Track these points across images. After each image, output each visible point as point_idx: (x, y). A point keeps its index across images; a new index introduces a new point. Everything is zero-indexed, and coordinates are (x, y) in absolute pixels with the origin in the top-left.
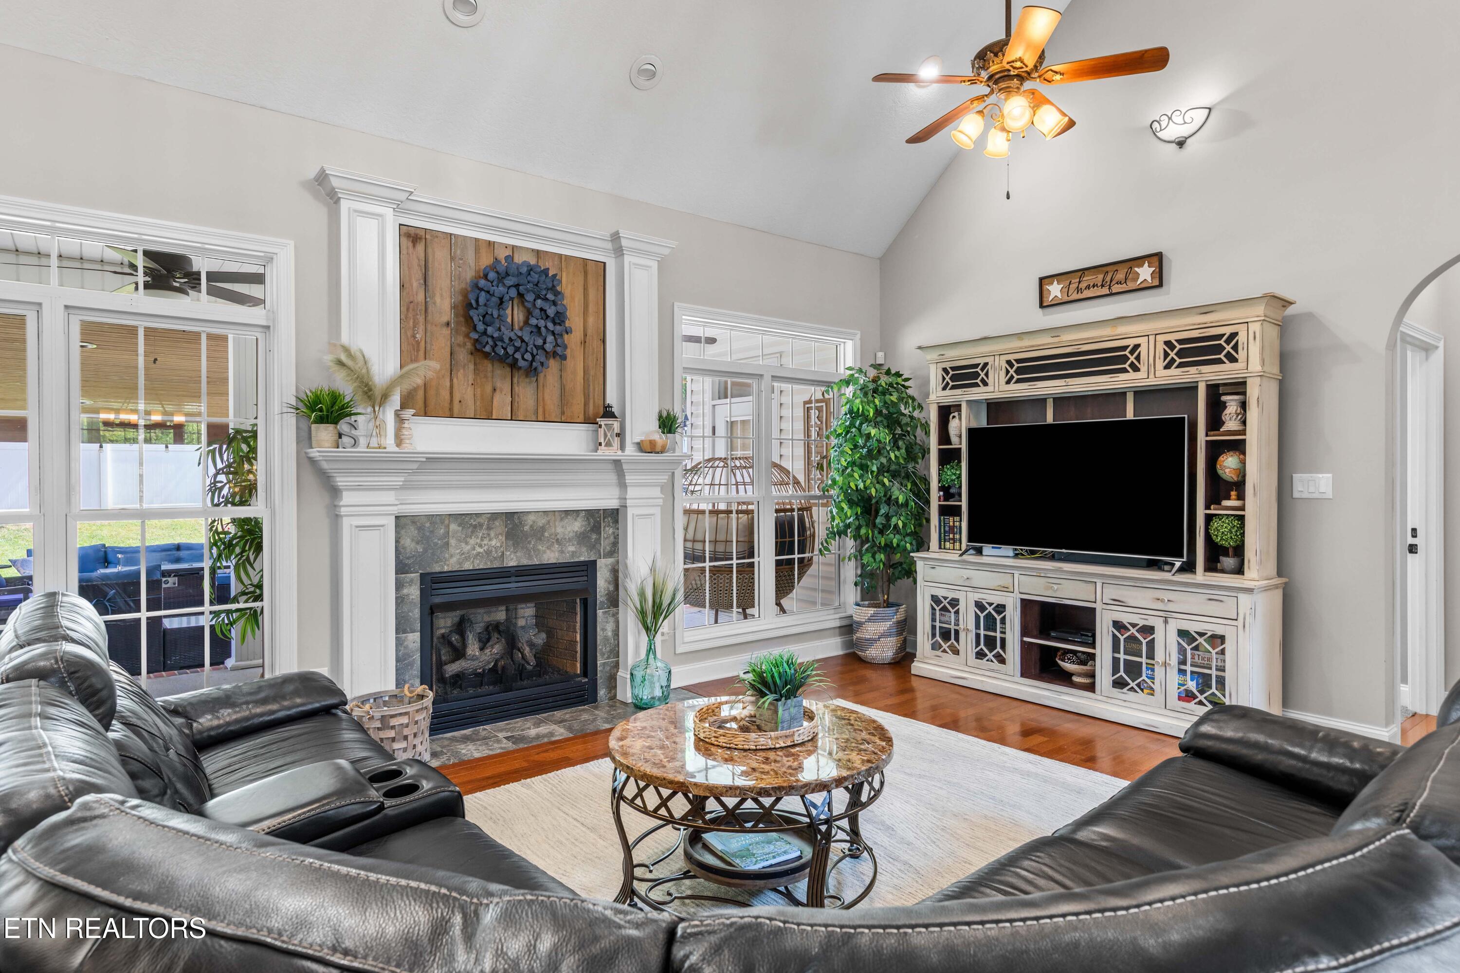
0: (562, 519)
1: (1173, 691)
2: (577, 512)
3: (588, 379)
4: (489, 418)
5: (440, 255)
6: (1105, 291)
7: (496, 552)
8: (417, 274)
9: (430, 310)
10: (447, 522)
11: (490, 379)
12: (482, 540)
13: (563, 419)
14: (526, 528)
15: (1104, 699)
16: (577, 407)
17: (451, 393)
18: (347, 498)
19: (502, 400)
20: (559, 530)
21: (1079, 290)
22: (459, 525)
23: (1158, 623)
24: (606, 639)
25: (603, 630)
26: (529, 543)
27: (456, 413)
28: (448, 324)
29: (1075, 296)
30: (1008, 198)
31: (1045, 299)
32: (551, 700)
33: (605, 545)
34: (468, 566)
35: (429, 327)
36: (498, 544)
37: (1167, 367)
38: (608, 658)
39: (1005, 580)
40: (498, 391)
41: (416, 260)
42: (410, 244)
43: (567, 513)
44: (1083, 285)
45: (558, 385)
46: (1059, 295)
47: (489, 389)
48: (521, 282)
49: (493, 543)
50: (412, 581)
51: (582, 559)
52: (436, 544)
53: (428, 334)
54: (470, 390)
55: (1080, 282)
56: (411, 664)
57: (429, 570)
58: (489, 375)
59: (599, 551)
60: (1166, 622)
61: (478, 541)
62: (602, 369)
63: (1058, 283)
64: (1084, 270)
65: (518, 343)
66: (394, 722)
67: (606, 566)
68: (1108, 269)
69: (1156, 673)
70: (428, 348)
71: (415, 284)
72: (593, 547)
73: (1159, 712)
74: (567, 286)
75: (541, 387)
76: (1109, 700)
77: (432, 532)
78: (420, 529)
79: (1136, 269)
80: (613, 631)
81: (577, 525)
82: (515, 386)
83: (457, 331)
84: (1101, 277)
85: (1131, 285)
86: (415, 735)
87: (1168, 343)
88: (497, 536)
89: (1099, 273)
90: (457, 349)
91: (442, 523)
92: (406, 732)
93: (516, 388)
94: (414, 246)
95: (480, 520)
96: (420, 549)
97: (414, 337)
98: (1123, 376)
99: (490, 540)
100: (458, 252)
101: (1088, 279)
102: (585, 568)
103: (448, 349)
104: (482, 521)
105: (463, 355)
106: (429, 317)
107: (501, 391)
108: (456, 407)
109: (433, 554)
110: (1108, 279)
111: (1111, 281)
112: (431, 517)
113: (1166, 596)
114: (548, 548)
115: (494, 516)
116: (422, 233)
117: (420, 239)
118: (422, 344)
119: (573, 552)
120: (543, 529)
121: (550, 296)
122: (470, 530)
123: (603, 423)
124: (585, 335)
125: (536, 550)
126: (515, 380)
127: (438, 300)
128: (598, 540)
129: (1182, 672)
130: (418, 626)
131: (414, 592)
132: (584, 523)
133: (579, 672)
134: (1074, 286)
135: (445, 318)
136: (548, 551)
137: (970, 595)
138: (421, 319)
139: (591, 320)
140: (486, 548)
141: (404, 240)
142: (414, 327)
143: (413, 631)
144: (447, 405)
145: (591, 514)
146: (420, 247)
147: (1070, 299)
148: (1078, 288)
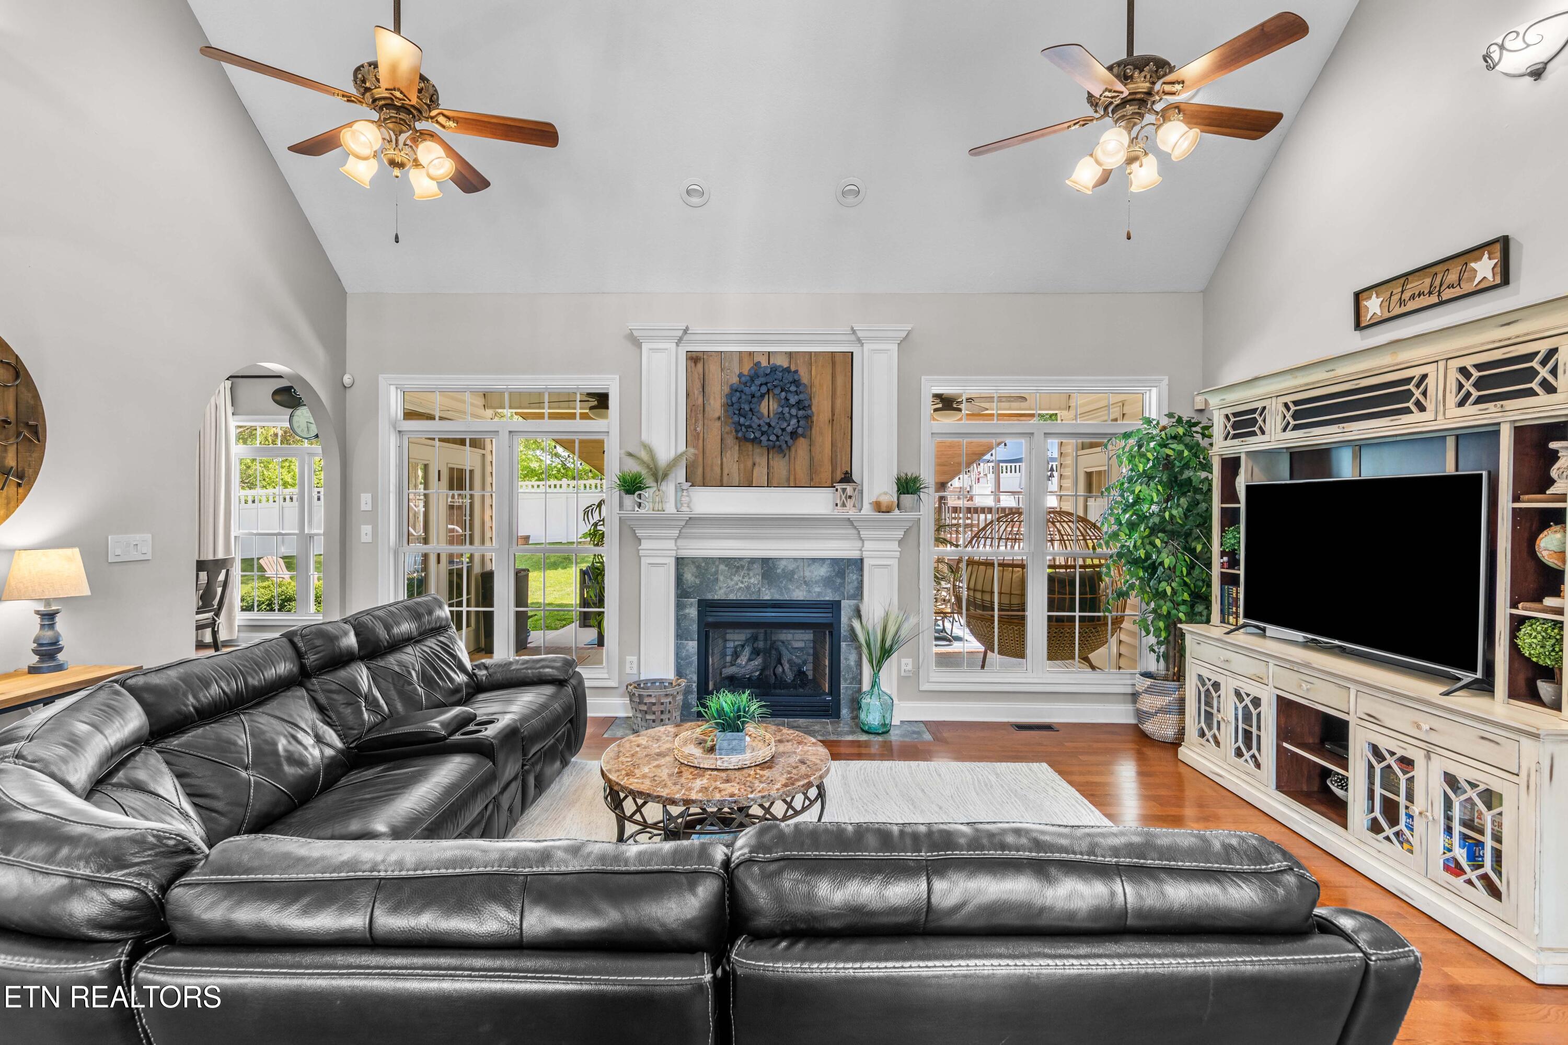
0: (809, 565)
1: (1437, 856)
2: (823, 560)
3: (836, 452)
4: (750, 486)
5: (713, 369)
6: (1434, 299)
7: (754, 588)
8: (698, 384)
9: (706, 410)
10: (717, 563)
11: (750, 457)
12: (743, 578)
13: (812, 485)
14: (779, 571)
15: (1357, 842)
16: (826, 474)
17: (722, 469)
18: (645, 544)
19: (760, 473)
20: (807, 574)
21: (1401, 302)
22: (726, 566)
23: (1419, 757)
24: (849, 666)
25: (847, 659)
26: (781, 582)
27: (725, 483)
28: (719, 418)
29: (1398, 311)
30: (1129, 238)
31: (1362, 319)
32: (799, 709)
33: (850, 588)
34: (732, 597)
35: (706, 421)
36: (756, 582)
37: (1461, 403)
38: (851, 683)
39: (1261, 669)
40: (757, 465)
41: (697, 375)
42: (693, 365)
43: (814, 560)
44: (1407, 295)
45: (807, 458)
46: (1378, 312)
47: (750, 464)
48: (768, 381)
49: (752, 580)
50: (691, 604)
51: (827, 598)
52: (709, 579)
53: (705, 427)
54: (735, 466)
55: (1402, 292)
56: (690, 663)
57: (703, 597)
58: (750, 453)
59: (843, 593)
60: (1428, 757)
61: (741, 578)
62: (849, 441)
63: (1377, 297)
64: (1407, 275)
65: (765, 428)
66: (646, 700)
67: (850, 606)
68: (1434, 270)
69: (1415, 823)
70: (705, 437)
71: (696, 392)
72: (838, 589)
74: (816, 377)
75: (792, 460)
76: (1362, 845)
77: (706, 570)
78: (698, 567)
79: (1473, 265)
80: (855, 662)
81: (823, 571)
82: (770, 460)
83: (726, 423)
84: (1428, 281)
85: (1467, 287)
86: (662, 712)
87: (1463, 371)
88: (755, 575)
89: (1426, 276)
90: (725, 436)
91: (714, 563)
92: (654, 708)
93: (771, 462)
94: (696, 365)
95: (742, 563)
96: (698, 581)
97: (695, 430)
98: (1405, 419)
99: (750, 578)
100: (727, 364)
101: (1414, 286)
102: (830, 606)
103: (719, 437)
104: (743, 564)
105: (730, 440)
106: (706, 415)
107: (760, 465)
108: (725, 478)
109: (707, 586)
110: (1437, 283)
111: (1441, 285)
112: (706, 559)
113: (1426, 720)
114: (797, 588)
115: (753, 561)
116: (701, 355)
117: (700, 359)
118: (701, 435)
119: (819, 592)
120: (793, 572)
121: (793, 388)
122: (734, 570)
123: (839, 488)
124: (833, 415)
125: (786, 588)
126: (770, 456)
127: (712, 402)
128: (842, 584)
129: (1448, 830)
130: (696, 637)
131: (692, 612)
132: (829, 569)
133: (827, 691)
134: (1396, 298)
135: (717, 415)
136: (797, 590)
137: (1230, 680)
138: (700, 416)
139: (839, 402)
140: (746, 584)
141: (689, 362)
142: (696, 423)
143: (692, 640)
144: (718, 477)
145: (835, 562)
146: (700, 366)
147: (1391, 315)
148: (1400, 299)
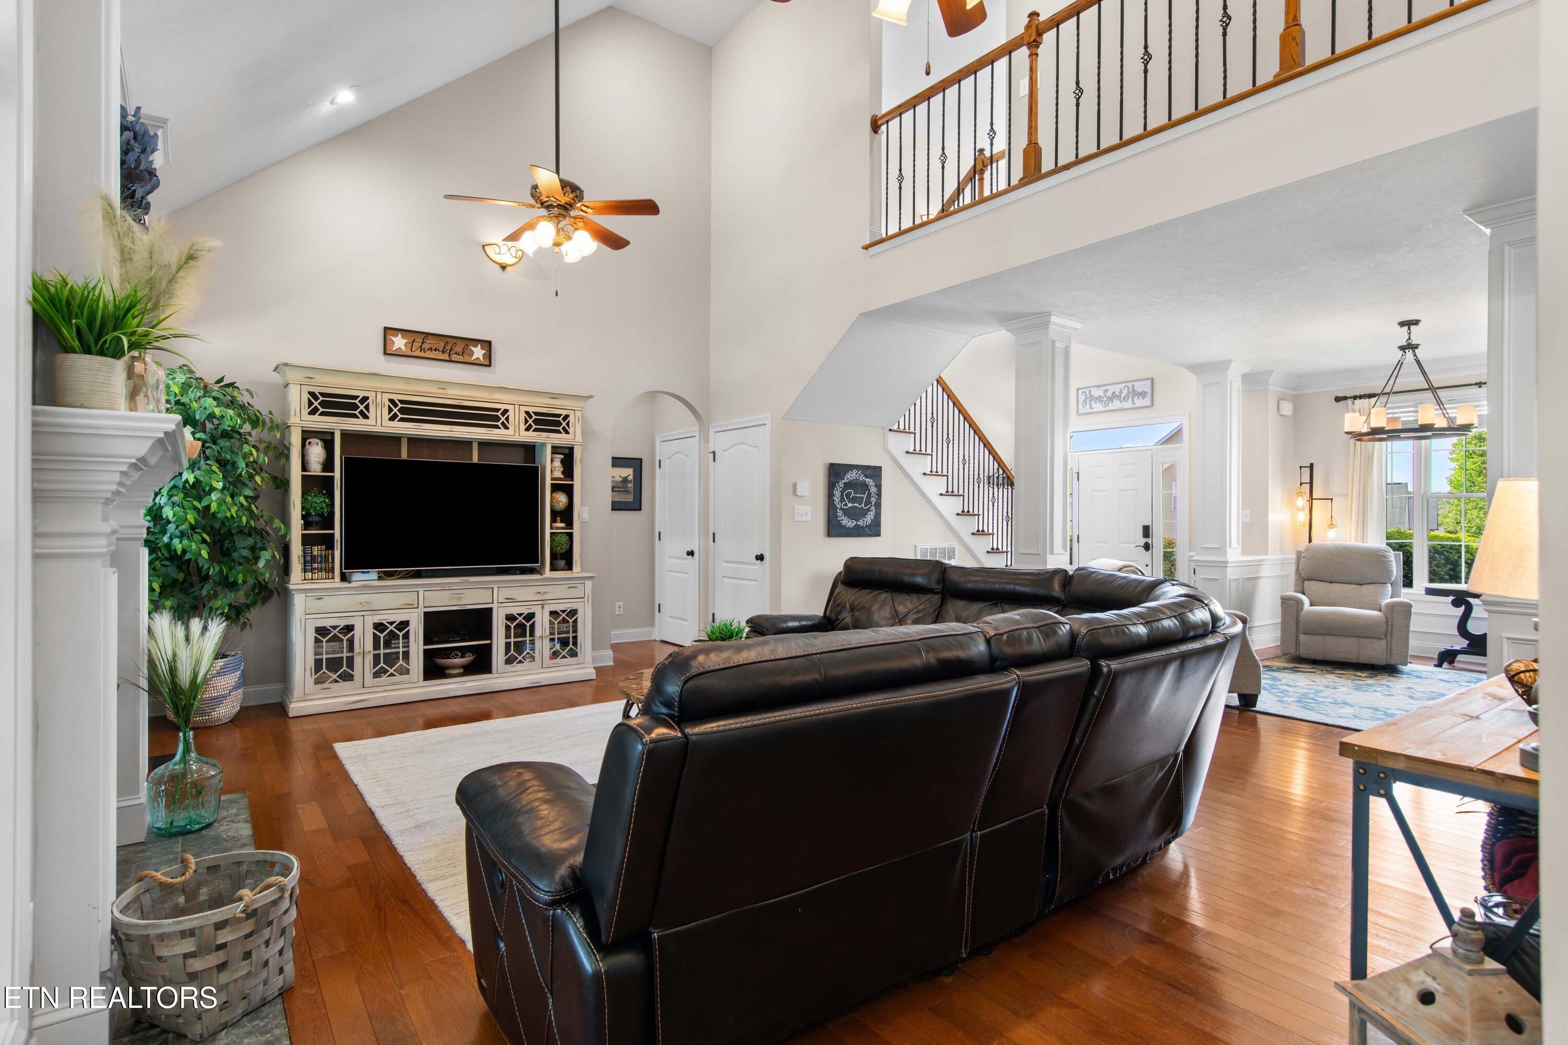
1: (547, 653)
6: (446, 357)
15: (498, 675)
21: (421, 349)
23: (537, 610)
29: (418, 353)
31: (389, 348)
37: (527, 429)
39: (412, 598)
44: (426, 346)
46: (403, 348)
55: (423, 343)
60: (543, 608)
63: (402, 338)
64: (427, 335)
68: (449, 340)
69: (536, 645)
73: (539, 671)
76: (504, 675)
79: (472, 347)
84: (442, 344)
85: (467, 359)
87: (528, 413)
89: (441, 340)
98: (496, 431)
101: (431, 342)
110: (448, 348)
111: (451, 351)
113: (542, 589)
129: (552, 640)
134: (417, 344)
137: (368, 618)
147: (413, 354)
148: (421, 347)
